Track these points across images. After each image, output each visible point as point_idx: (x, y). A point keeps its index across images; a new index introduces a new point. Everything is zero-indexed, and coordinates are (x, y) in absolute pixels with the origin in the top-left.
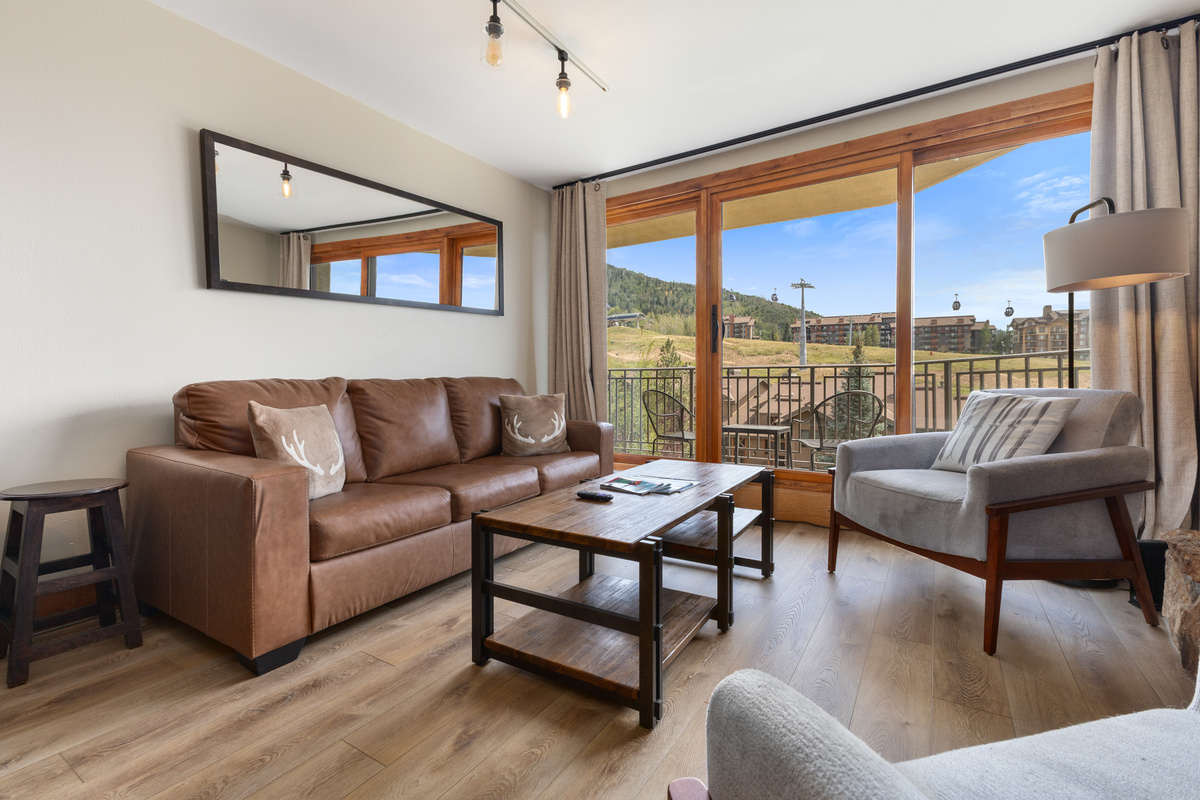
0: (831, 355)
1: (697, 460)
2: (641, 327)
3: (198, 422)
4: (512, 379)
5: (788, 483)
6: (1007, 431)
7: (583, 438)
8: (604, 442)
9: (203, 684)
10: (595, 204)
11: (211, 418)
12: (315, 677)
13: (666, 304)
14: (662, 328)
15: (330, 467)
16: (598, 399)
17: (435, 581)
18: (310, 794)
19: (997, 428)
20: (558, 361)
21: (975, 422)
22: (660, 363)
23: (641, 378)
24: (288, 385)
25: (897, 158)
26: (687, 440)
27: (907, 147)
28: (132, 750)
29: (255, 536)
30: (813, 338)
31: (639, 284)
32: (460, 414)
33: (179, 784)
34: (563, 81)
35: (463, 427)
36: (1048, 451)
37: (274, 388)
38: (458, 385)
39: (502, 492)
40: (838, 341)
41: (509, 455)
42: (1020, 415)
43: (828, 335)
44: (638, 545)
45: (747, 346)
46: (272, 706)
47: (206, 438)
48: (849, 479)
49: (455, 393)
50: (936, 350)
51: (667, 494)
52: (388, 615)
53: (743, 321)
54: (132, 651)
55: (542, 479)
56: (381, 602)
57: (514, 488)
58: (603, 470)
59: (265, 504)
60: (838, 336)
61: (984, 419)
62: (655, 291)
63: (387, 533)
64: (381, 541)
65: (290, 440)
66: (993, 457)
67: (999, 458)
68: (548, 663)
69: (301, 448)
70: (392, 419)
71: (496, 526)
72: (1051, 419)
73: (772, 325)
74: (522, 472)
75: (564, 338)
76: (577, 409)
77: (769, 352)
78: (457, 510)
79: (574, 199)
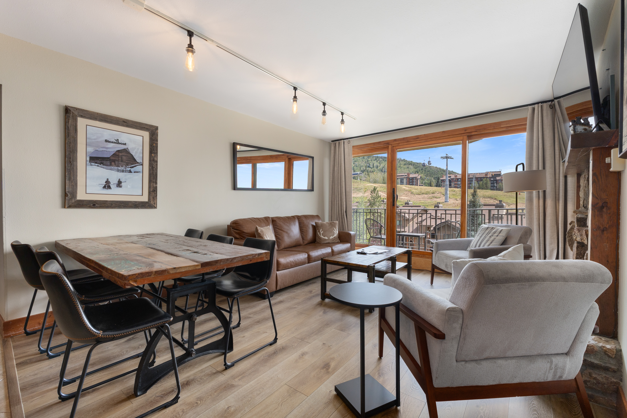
1: (386, 246)
2: (360, 179)
3: (239, 231)
4: (317, 215)
6: (489, 238)
7: (344, 238)
8: (352, 239)
10: (348, 148)
11: (242, 230)
13: (373, 167)
14: (371, 180)
16: (349, 222)
17: (304, 281)
19: (486, 237)
20: (333, 208)
21: (480, 235)
22: (371, 199)
23: (364, 212)
25: (461, 138)
26: (383, 239)
27: (465, 134)
30: (453, 185)
34: (342, 121)
35: (303, 233)
36: (502, 245)
38: (301, 218)
41: (319, 243)
42: (493, 233)
44: (369, 266)
45: (416, 189)
47: (241, 236)
48: (437, 253)
49: (301, 220)
53: (414, 176)
55: (333, 251)
57: (326, 253)
58: (351, 249)
61: (483, 234)
64: (292, 267)
65: (266, 237)
66: (484, 246)
70: (284, 230)
71: (329, 261)
72: (502, 235)
73: (430, 178)
74: (326, 248)
75: (335, 199)
76: (342, 226)
77: (428, 192)
78: (310, 260)
79: (340, 146)
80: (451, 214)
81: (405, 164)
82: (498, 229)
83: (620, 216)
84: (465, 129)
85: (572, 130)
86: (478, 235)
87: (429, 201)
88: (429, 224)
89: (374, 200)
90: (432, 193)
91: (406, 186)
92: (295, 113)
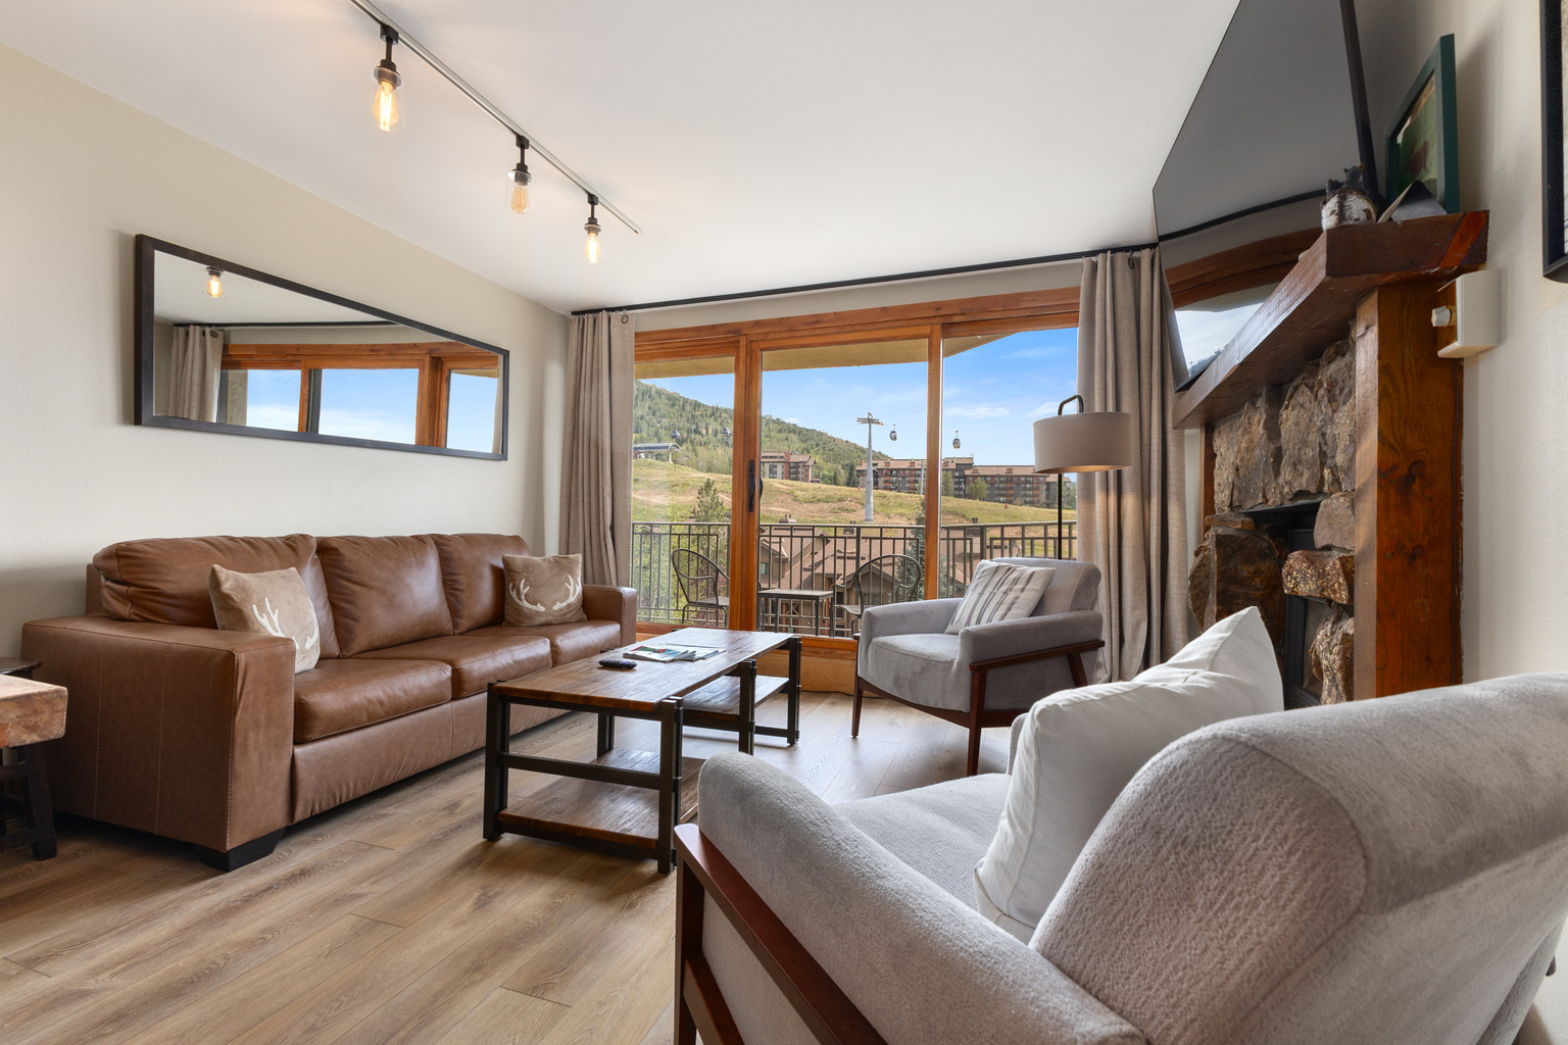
0: (901, 505)
1: (730, 629)
2: (675, 462)
3: (132, 589)
4: (515, 537)
5: (822, 651)
6: (1002, 597)
7: (600, 606)
8: (626, 610)
9: (158, 885)
10: (622, 336)
11: (150, 584)
12: (301, 867)
14: (700, 464)
15: (306, 640)
16: (620, 560)
17: (432, 765)
18: (327, 956)
19: (994, 595)
20: (572, 515)
21: (979, 590)
22: (698, 509)
23: (670, 534)
24: (242, 543)
25: (927, 330)
26: (722, 607)
27: (936, 320)
28: (98, 947)
29: (235, 715)
30: (881, 484)
31: (673, 406)
32: (453, 578)
33: (172, 966)
34: (592, 224)
35: (457, 592)
36: (1032, 615)
37: (229, 548)
38: (452, 544)
39: (510, 666)
40: (909, 488)
41: (511, 625)
42: (1012, 584)
43: (897, 481)
44: (661, 705)
45: (804, 490)
46: (256, 895)
47: (144, 607)
48: (871, 645)
49: (449, 552)
50: (1010, 502)
51: (691, 661)
52: (374, 805)
53: (801, 460)
54: (44, 862)
55: (555, 650)
56: (369, 789)
57: (523, 661)
58: (624, 639)
59: (248, 679)
60: (909, 482)
61: (986, 586)
62: (693, 417)
63: (380, 710)
64: (374, 720)
65: (262, 610)
66: (989, 620)
67: (993, 620)
68: (567, 827)
69: (275, 618)
70: (372, 584)
71: (516, 695)
72: (1034, 587)
73: (834, 465)
74: (532, 643)
75: (580, 488)
76: (594, 572)
77: (830, 497)
78: (459, 686)
79: (597, 330)
80: (894, 539)
81: (780, 431)
82: (1023, 572)
83: (1461, 505)
84: (938, 306)
85: (1333, 212)
86: (974, 590)
87: (832, 518)
88: (829, 570)
89: (707, 513)
90: (839, 500)
91: (782, 481)
92: (387, 129)
